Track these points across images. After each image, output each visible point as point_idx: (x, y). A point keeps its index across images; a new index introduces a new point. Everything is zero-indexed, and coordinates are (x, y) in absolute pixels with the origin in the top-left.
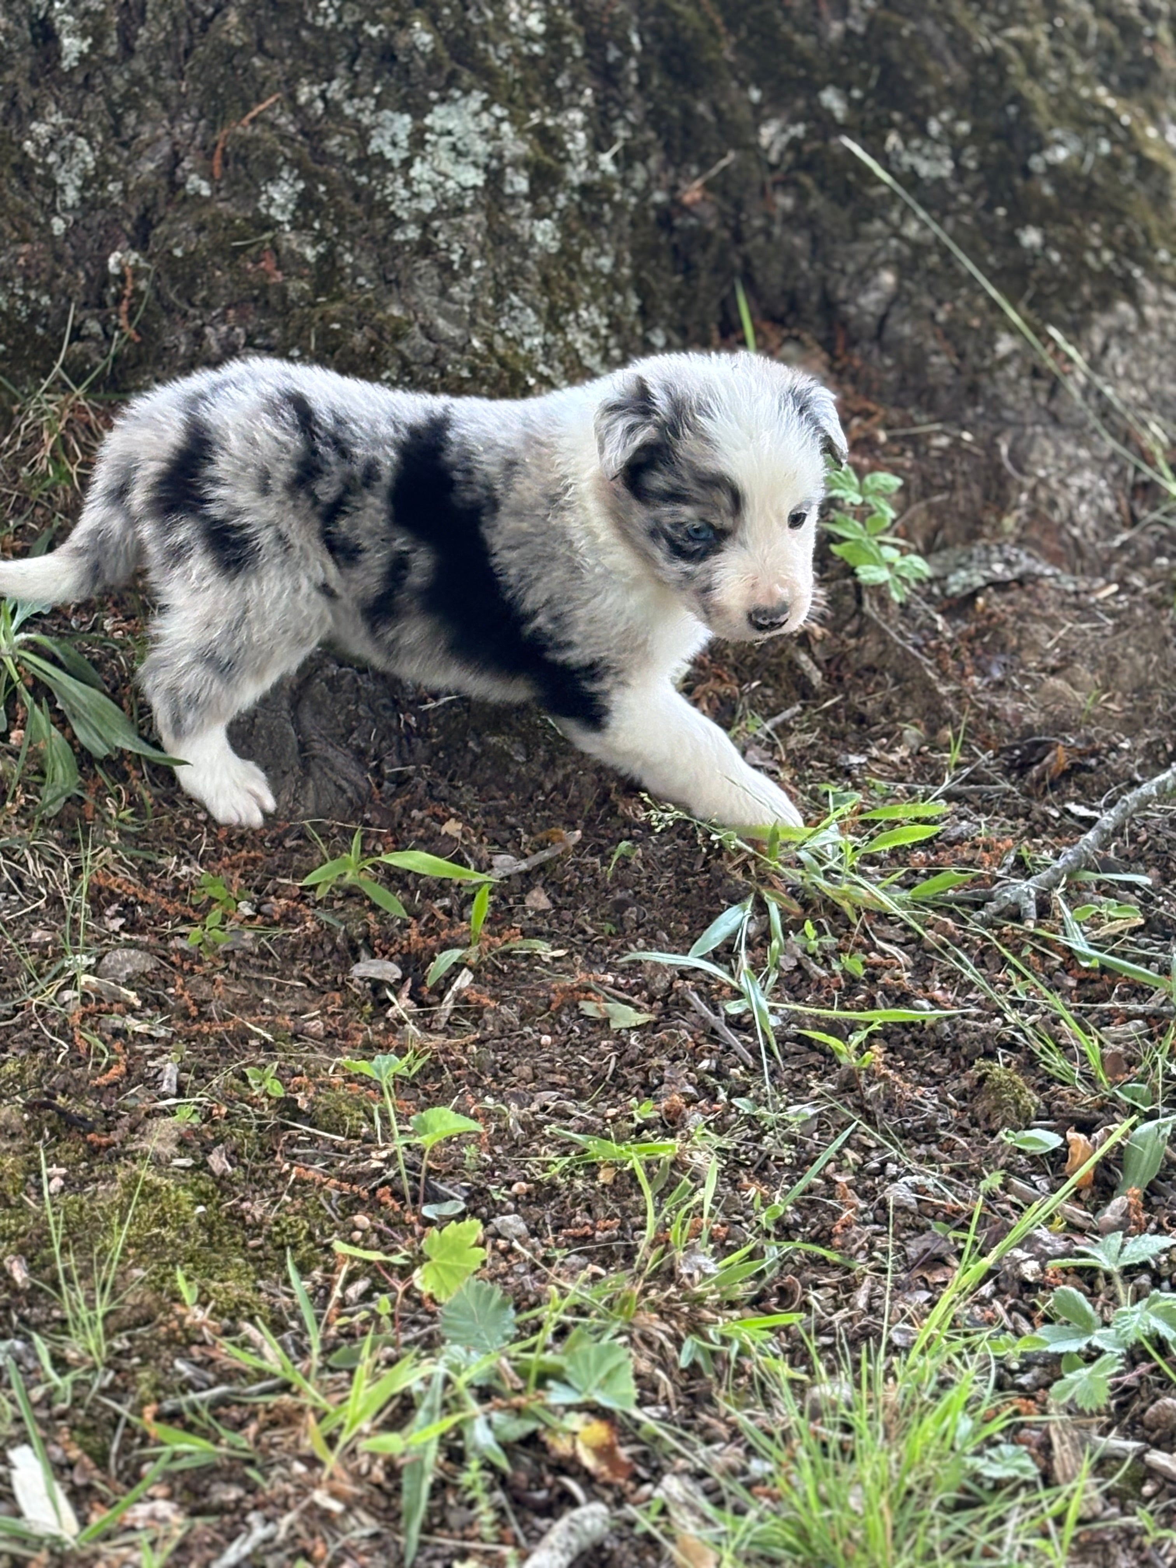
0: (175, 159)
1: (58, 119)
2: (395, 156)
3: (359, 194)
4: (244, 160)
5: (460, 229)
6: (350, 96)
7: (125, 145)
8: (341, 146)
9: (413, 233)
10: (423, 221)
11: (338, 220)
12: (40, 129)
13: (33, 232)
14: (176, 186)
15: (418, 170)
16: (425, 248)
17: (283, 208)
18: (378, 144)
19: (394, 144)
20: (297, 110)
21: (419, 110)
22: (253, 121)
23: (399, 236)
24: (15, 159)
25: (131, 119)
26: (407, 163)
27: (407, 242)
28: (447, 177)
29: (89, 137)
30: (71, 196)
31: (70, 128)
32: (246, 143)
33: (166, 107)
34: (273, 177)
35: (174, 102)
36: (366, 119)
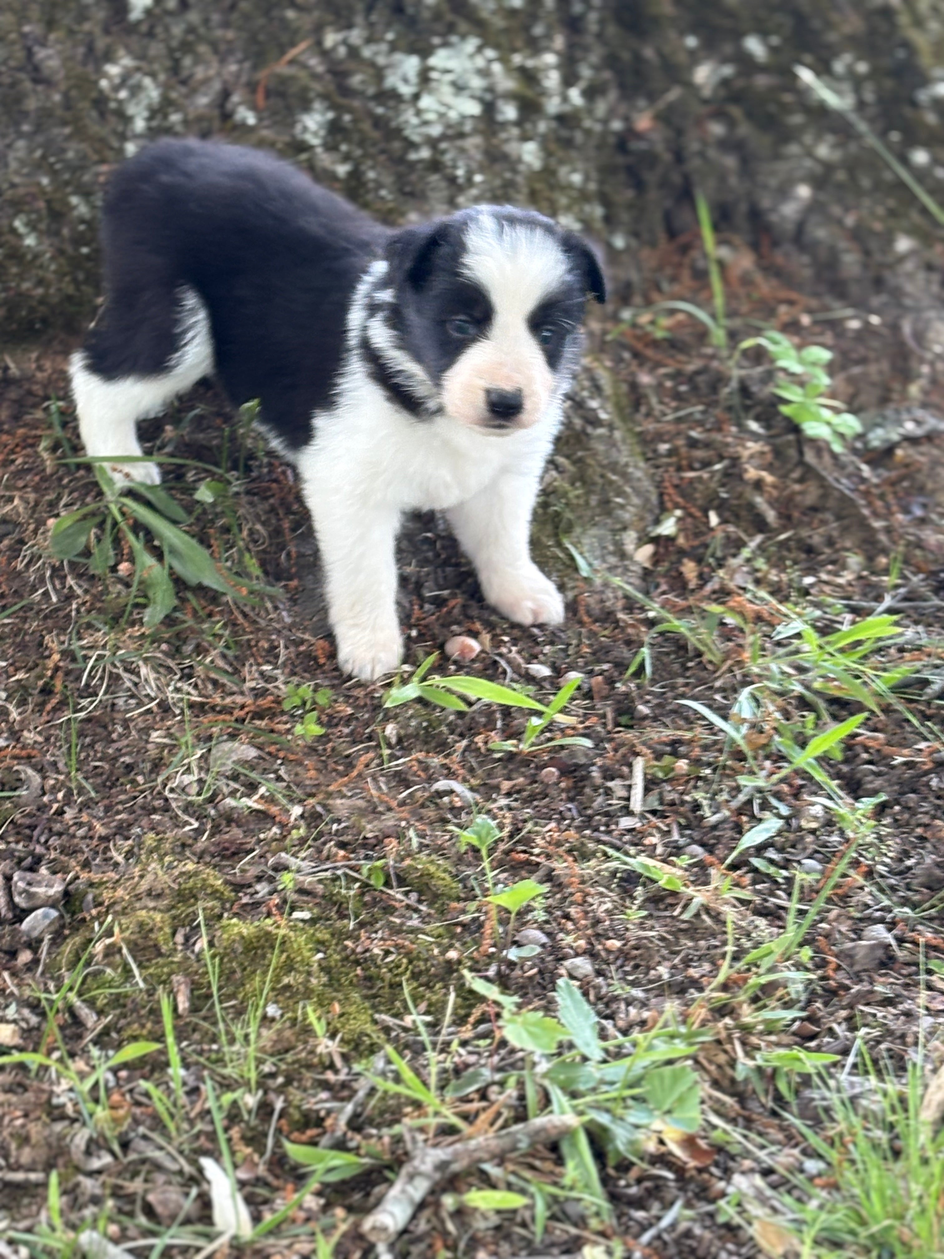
0: (226, 94)
1: (127, 61)
2: (406, 90)
3: (378, 122)
4: (282, 95)
5: (462, 150)
6: (369, 40)
7: (184, 82)
8: (363, 82)
9: (425, 153)
10: (433, 143)
11: (361, 143)
12: (113, 70)
13: (110, 155)
14: (226, 116)
15: (426, 102)
16: (435, 165)
17: (315, 134)
18: (392, 81)
19: (406, 80)
20: (325, 54)
21: (425, 52)
22: (289, 64)
23: (413, 156)
24: (94, 95)
25: (187, 61)
26: (416, 97)
27: (420, 161)
28: (449, 107)
29: (153, 75)
30: (140, 125)
31: (138, 69)
32: (284, 80)
33: (216, 51)
34: (306, 107)
35: (223, 47)
36: (381, 60)
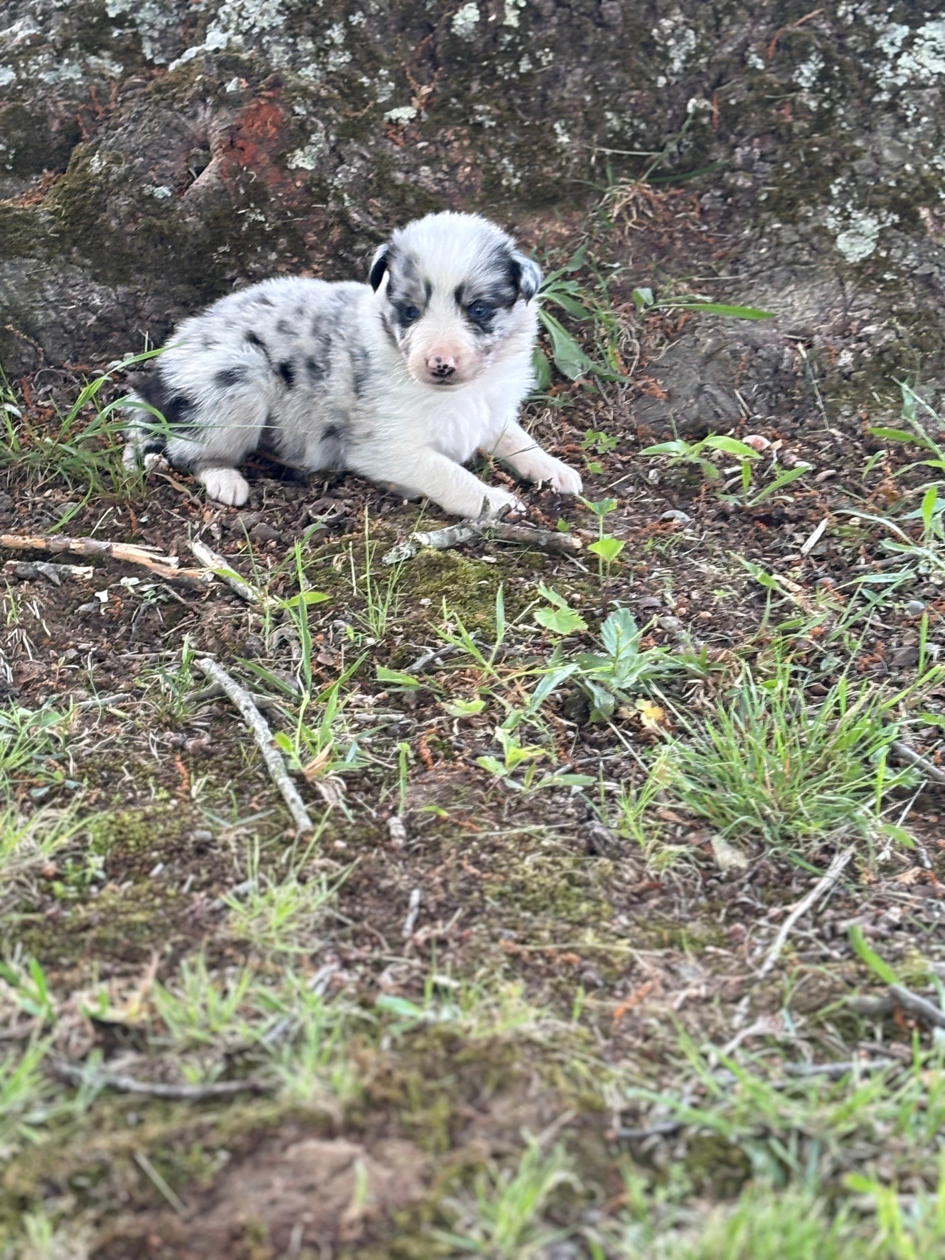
0: (745, 45)
1: (680, 18)
2: (891, 51)
3: (863, 75)
4: (788, 48)
5: (918, 97)
6: (871, 12)
7: (719, 37)
8: (855, 42)
9: (885, 97)
10: (895, 91)
11: (842, 89)
12: (666, 23)
13: (646, 84)
14: (744, 61)
15: (904, 60)
16: (891, 107)
17: (808, 79)
18: (883, 43)
19: (892, 44)
20: (836, 21)
21: (915, 23)
22: (801, 25)
23: (876, 99)
24: (644, 39)
25: (726, 21)
26: (898, 56)
27: (880, 103)
28: (923, 66)
29: (696, 30)
30: (677, 65)
31: (685, 23)
32: (791, 37)
33: (752, 15)
34: (805, 61)
35: (757, 12)
36: (878, 28)
